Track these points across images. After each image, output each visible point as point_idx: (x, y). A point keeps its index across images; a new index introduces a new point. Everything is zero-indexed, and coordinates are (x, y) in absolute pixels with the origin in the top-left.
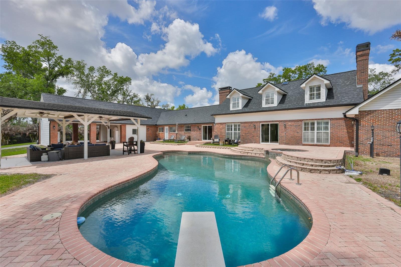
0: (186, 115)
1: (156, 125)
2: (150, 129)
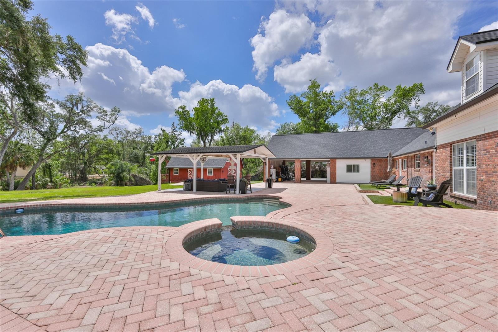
2: (378, 163)
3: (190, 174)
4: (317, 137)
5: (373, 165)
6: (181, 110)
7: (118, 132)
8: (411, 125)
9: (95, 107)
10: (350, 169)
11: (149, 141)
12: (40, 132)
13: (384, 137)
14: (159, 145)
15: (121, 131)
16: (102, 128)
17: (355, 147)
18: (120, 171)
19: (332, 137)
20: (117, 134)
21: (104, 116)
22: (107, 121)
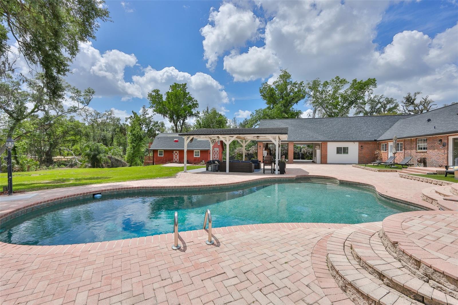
0: (429, 120)
1: (375, 140)
2: (365, 146)
3: (176, 156)
4: (304, 122)
5: (361, 148)
6: (154, 94)
7: (88, 114)
8: (359, 114)
9: (68, 87)
10: (339, 151)
11: (118, 123)
12: (7, 111)
13: (366, 123)
14: (132, 127)
15: (90, 112)
16: (76, 109)
17: (342, 132)
18: (96, 153)
19: (318, 122)
20: (87, 115)
21: (77, 97)
22: (81, 102)
